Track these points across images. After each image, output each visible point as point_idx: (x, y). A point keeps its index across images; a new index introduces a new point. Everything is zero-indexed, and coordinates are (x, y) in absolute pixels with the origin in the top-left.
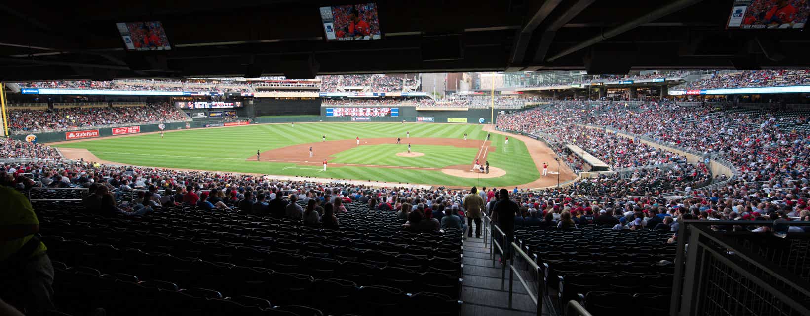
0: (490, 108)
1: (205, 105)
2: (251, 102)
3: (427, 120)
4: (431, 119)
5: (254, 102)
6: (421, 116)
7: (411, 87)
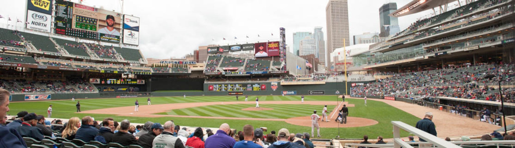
0: (344, 82)
1: (114, 81)
2: (150, 80)
3: (290, 93)
4: (293, 93)
5: (152, 80)
6: (286, 90)
7: (278, 67)
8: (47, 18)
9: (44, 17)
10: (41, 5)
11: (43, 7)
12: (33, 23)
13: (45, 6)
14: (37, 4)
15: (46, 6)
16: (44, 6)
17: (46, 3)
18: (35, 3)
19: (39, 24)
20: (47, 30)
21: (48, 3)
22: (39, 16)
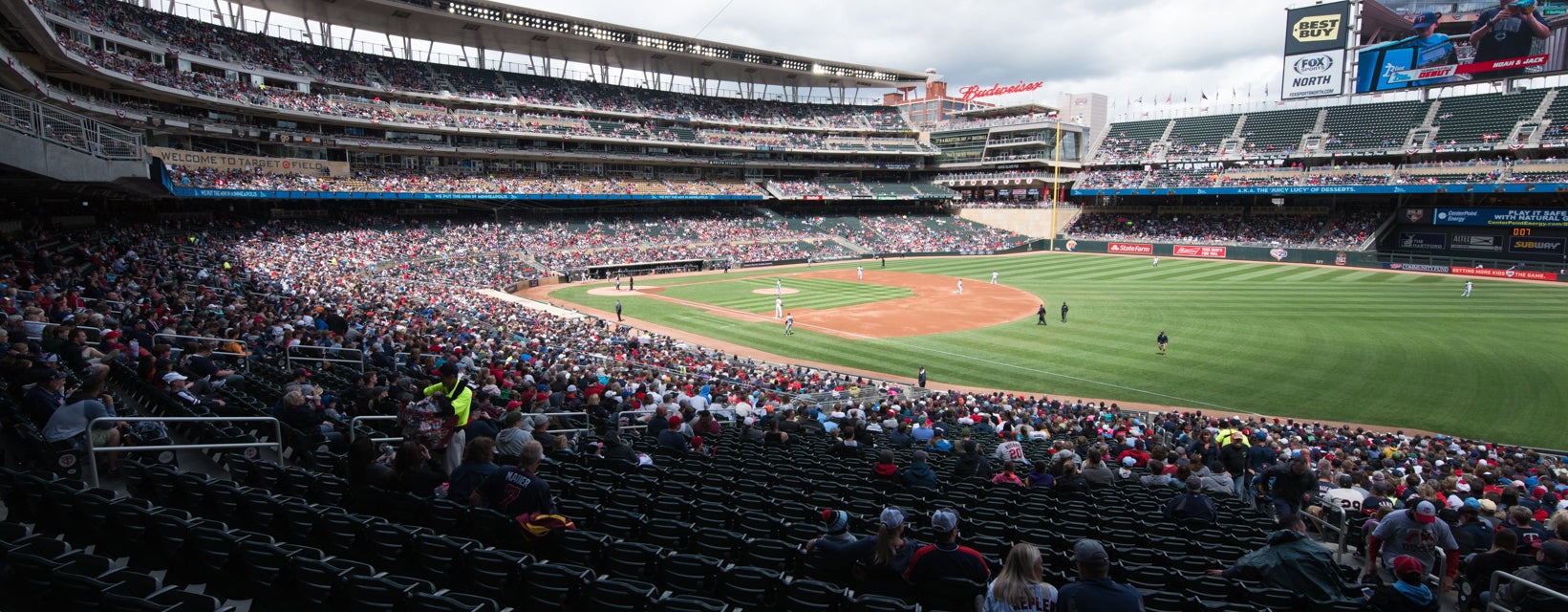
8: (1331, 60)
9: (1326, 62)
10: (1316, 33)
11: (1323, 37)
12: (1297, 82)
13: (1327, 33)
14: (1307, 35)
15: (1331, 30)
16: (1323, 33)
17: (1330, 24)
18: (1301, 36)
19: (1312, 81)
20: (1331, 91)
21: (1333, 23)
22: (1310, 64)
